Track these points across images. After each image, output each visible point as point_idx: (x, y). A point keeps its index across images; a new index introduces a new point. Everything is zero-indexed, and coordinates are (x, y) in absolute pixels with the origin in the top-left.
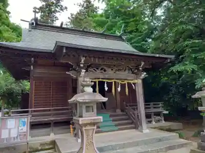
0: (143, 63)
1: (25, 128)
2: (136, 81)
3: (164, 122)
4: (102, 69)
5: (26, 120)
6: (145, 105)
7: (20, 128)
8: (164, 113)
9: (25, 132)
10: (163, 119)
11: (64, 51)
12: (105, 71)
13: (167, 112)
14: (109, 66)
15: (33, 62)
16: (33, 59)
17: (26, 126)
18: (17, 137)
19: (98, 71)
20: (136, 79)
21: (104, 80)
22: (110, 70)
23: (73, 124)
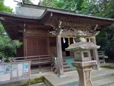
0: (97, 25)
1: (28, 70)
2: (92, 37)
3: (105, 63)
4: (71, 30)
5: (28, 64)
6: (98, 53)
7: (25, 70)
8: (105, 57)
9: (28, 72)
10: (104, 61)
11: (52, 15)
12: (73, 31)
13: (107, 57)
14: (76, 28)
15: (25, 27)
16: (25, 25)
17: (28, 68)
18: (23, 76)
19: (69, 31)
20: (93, 36)
21: (73, 37)
22: (76, 30)
23: (53, 66)
